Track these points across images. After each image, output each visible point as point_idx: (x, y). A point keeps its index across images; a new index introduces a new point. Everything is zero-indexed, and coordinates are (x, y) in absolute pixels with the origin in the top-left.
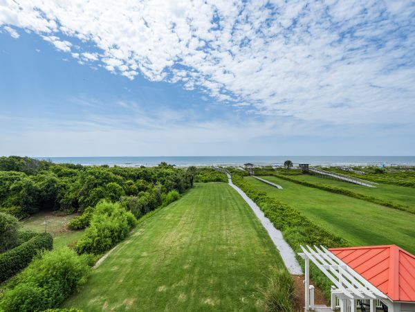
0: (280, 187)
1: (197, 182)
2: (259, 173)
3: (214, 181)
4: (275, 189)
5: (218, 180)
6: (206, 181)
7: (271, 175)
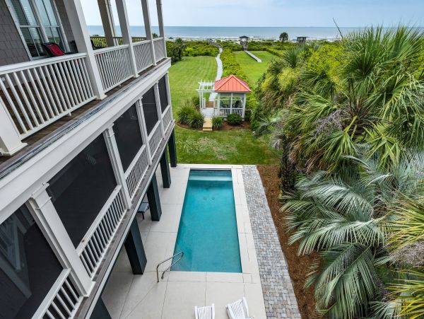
0: (259, 61)
1: (187, 55)
2: (254, 47)
3: (202, 55)
4: (254, 62)
5: (207, 54)
6: (195, 55)
7: (264, 50)
